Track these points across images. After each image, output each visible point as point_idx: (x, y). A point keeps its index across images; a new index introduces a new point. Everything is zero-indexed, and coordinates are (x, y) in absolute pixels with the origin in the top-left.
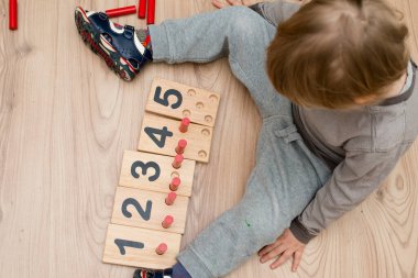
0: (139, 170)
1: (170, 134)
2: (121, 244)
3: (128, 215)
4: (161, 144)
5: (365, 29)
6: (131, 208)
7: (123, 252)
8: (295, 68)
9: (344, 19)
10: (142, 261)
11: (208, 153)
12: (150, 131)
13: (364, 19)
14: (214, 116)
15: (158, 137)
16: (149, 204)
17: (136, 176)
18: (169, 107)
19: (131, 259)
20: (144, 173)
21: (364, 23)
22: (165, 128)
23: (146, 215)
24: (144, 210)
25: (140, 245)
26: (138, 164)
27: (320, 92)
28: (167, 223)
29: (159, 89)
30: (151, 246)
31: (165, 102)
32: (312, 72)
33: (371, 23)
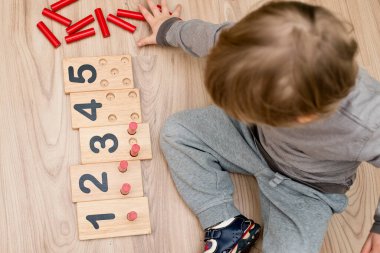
1: (100, 105)
3: (87, 191)
4: (93, 117)
5: (319, 46)
6: (88, 184)
7: (97, 227)
8: (238, 83)
9: (296, 33)
10: (117, 230)
11: (140, 114)
12: (79, 108)
13: (317, 34)
14: (131, 78)
15: (89, 111)
16: (104, 175)
18: (86, 82)
19: (105, 232)
20: (103, 146)
21: (317, 39)
22: (93, 101)
23: (104, 187)
24: (101, 182)
25: (111, 216)
26: (95, 139)
27: (264, 109)
28: (125, 190)
29: (71, 69)
30: (120, 215)
31: (81, 80)
32: (257, 88)
33: (324, 38)
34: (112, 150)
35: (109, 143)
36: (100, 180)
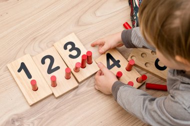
0: (69, 47)
1: (119, 66)
2: (23, 67)
3: (43, 62)
4: (109, 67)
6: (48, 61)
7: (19, 71)
10: (22, 83)
15: (111, 63)
16: (58, 68)
17: (65, 48)
19: (19, 77)
20: (70, 50)
22: (119, 61)
24: (52, 68)
25: (29, 76)
26: (72, 44)
34: (71, 56)
35: (74, 53)
36: (53, 67)
